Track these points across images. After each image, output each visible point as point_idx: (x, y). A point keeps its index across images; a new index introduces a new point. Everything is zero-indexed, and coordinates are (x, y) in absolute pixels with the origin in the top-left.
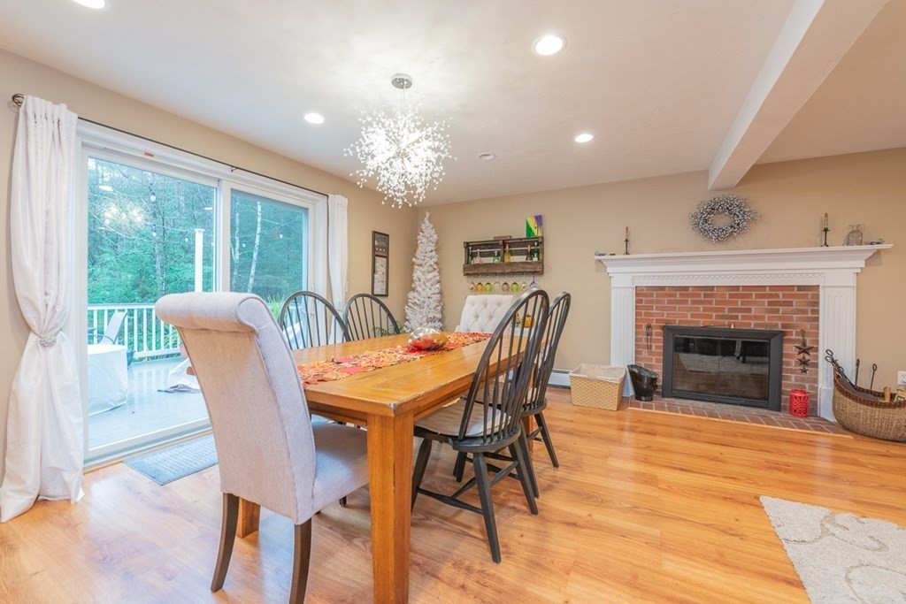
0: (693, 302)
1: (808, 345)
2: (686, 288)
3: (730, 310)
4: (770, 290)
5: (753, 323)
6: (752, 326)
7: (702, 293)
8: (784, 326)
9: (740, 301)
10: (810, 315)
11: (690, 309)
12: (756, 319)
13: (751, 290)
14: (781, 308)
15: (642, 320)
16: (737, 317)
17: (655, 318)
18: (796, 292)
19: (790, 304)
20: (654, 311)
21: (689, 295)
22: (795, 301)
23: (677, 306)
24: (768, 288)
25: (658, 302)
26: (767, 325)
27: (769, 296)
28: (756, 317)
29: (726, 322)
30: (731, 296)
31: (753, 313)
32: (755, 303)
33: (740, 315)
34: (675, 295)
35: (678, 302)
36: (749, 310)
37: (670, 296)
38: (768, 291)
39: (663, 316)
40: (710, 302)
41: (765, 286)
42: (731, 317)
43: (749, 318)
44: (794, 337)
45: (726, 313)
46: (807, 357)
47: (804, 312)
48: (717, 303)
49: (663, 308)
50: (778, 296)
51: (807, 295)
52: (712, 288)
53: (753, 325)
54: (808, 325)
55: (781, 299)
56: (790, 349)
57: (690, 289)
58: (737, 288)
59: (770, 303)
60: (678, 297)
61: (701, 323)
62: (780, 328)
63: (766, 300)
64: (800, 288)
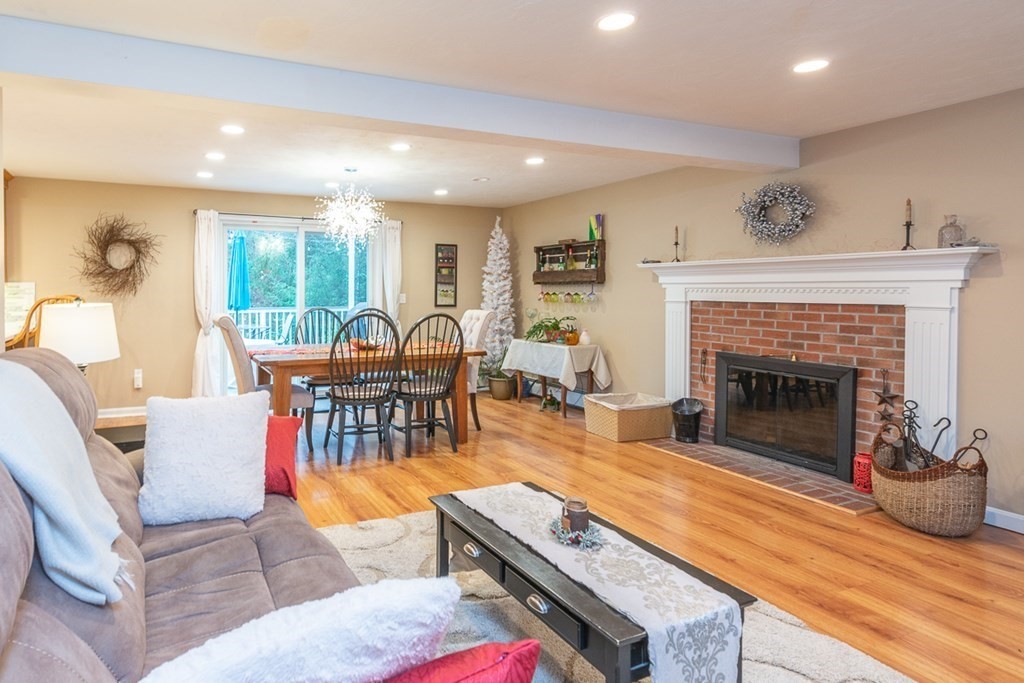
0: (753, 323)
1: (893, 392)
2: (744, 305)
3: (795, 336)
4: (843, 311)
5: (821, 355)
6: (820, 361)
7: (762, 311)
8: (861, 362)
9: (805, 323)
10: (895, 348)
11: (748, 333)
12: (826, 351)
13: (819, 310)
14: (857, 336)
15: (699, 344)
16: (801, 346)
17: (711, 342)
18: (876, 314)
19: (869, 331)
20: (710, 333)
21: (746, 314)
22: (875, 327)
23: (735, 327)
24: (840, 308)
25: (714, 321)
26: (839, 360)
27: (843, 318)
28: (825, 348)
29: (789, 351)
30: (796, 317)
31: (821, 342)
32: (823, 328)
33: (806, 343)
34: (732, 314)
35: (735, 322)
36: (817, 337)
37: (726, 314)
38: (840, 312)
39: (719, 340)
40: (771, 325)
41: (837, 305)
42: (796, 346)
43: (816, 347)
44: (873, 379)
45: (790, 340)
46: (891, 410)
47: (888, 343)
48: (780, 325)
49: (720, 330)
50: (852, 319)
51: (892, 318)
52: (772, 305)
53: (821, 357)
54: (892, 362)
55: (857, 323)
56: (868, 396)
57: (749, 306)
58: (802, 306)
59: (843, 329)
60: (735, 317)
61: (761, 350)
62: (855, 364)
63: (838, 325)
64: (883, 308)
